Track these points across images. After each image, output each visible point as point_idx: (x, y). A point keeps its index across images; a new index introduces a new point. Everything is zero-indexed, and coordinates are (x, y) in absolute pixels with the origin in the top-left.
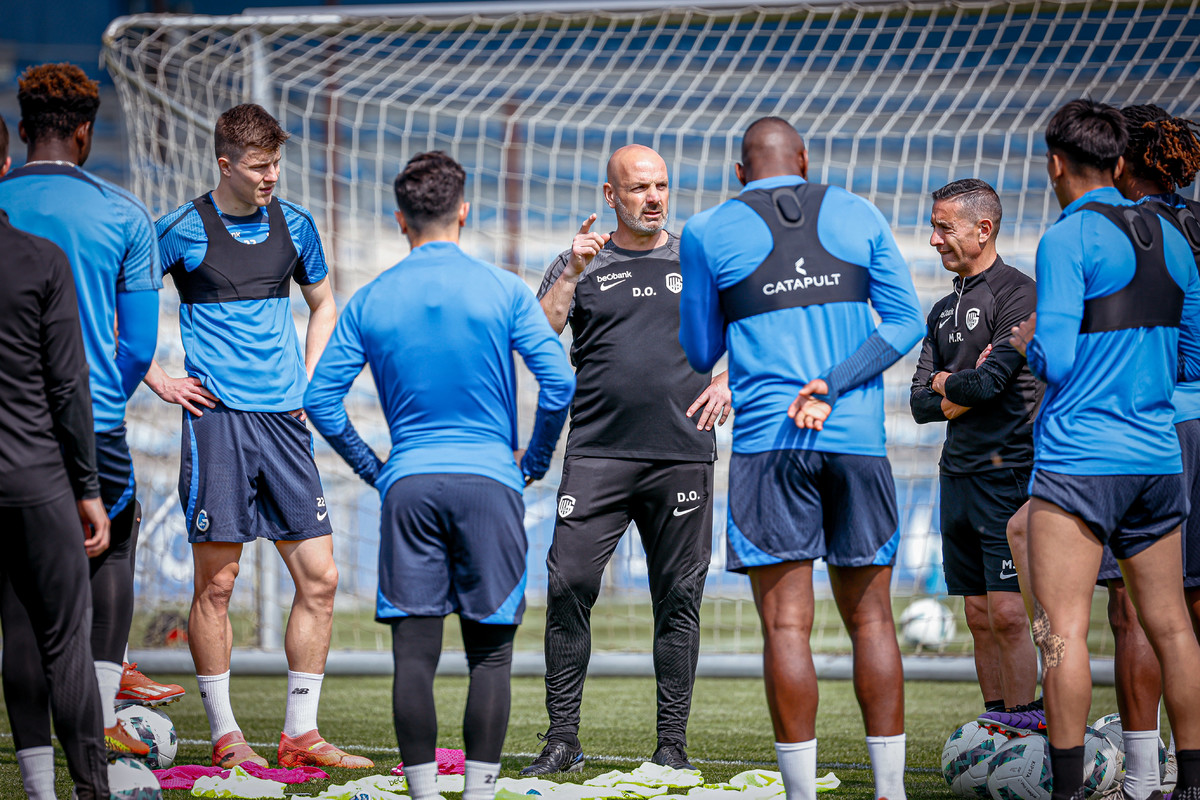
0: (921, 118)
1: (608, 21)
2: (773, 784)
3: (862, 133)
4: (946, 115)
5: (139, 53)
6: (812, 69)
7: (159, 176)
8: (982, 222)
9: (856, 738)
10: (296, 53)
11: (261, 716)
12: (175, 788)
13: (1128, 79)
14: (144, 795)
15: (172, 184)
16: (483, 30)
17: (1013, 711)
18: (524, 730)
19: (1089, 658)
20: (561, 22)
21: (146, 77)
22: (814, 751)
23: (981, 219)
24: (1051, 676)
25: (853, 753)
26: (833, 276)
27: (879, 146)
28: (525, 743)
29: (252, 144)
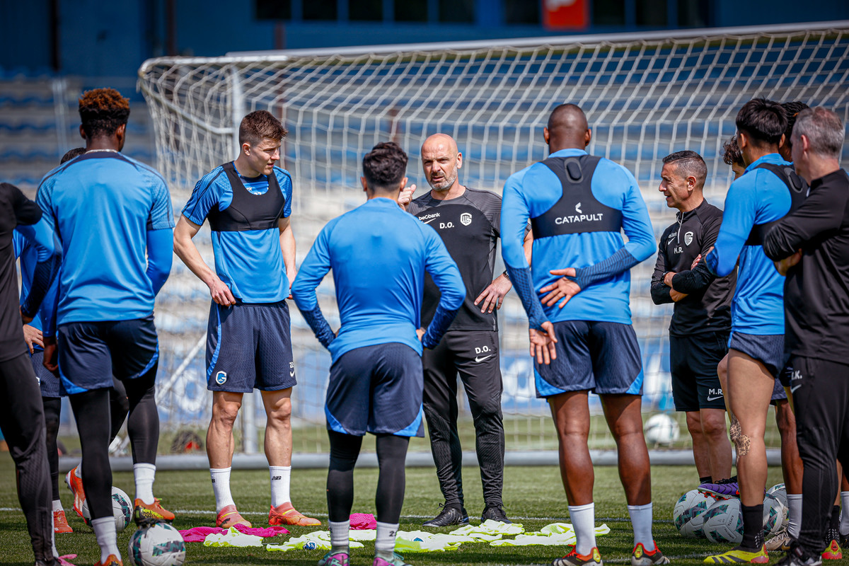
0: (652, 113)
1: (455, 56)
2: (568, 532)
3: (615, 123)
4: (668, 111)
5: (161, 82)
6: (583, 84)
7: (175, 159)
8: (690, 178)
9: (619, 502)
10: (260, 79)
11: (246, 495)
12: (193, 541)
13: (781, 86)
14: (174, 546)
15: (183, 163)
16: (377, 63)
17: (720, 483)
18: (411, 501)
19: (766, 449)
20: (426, 57)
21: (166, 97)
22: (592, 510)
23: (689, 176)
24: (742, 461)
25: (617, 511)
26: (598, 215)
27: (626, 131)
28: (412, 509)
29: (267, 136)
